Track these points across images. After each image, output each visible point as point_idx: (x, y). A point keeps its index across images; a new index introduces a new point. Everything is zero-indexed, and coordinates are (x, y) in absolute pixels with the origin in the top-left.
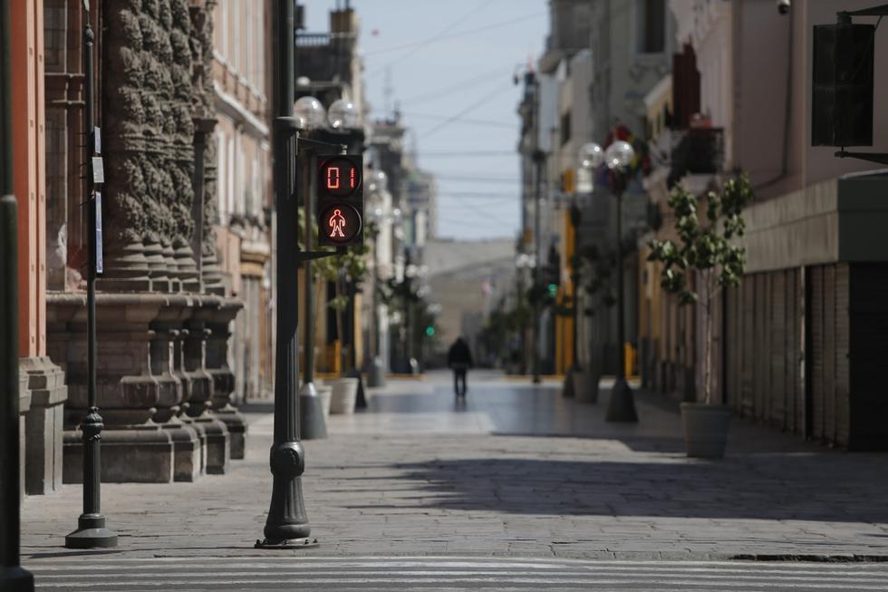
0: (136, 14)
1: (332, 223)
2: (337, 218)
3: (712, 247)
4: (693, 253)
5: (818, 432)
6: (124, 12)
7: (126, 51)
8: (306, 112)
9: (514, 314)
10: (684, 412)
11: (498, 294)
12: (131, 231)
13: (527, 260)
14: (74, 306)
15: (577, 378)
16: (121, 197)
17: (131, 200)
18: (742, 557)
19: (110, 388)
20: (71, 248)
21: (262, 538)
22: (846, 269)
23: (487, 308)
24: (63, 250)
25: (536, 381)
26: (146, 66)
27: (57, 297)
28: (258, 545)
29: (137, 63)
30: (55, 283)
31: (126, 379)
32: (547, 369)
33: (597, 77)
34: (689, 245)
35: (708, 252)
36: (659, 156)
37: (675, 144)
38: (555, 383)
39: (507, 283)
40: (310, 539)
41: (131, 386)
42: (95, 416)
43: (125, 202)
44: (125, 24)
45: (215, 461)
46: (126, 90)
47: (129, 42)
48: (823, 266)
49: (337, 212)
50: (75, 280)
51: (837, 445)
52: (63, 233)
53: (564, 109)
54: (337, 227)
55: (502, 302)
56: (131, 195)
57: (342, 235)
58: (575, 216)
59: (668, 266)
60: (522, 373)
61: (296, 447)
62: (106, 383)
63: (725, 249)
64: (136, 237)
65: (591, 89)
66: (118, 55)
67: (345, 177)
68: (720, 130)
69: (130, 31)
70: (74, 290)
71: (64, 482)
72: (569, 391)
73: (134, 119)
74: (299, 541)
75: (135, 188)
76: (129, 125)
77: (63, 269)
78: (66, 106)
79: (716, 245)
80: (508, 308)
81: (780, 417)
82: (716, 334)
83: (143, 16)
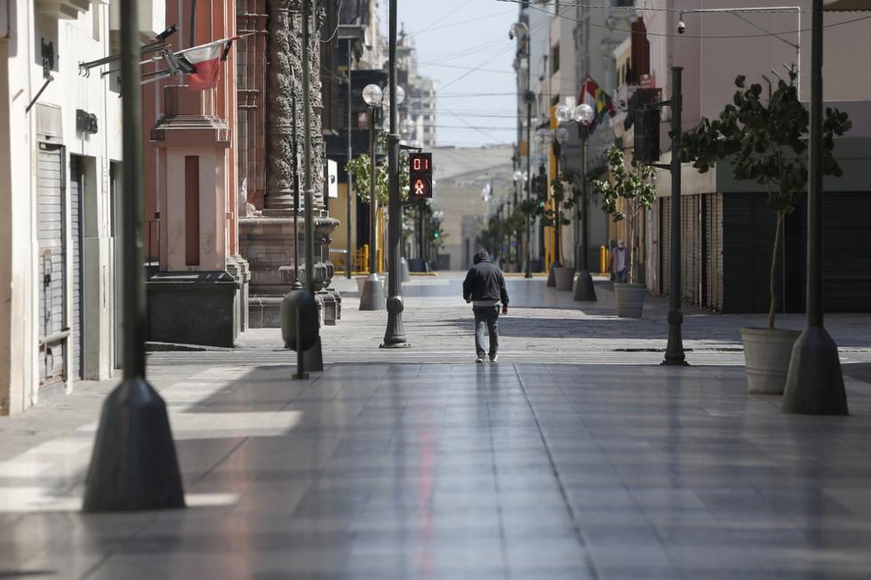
0: (287, 54)
1: (417, 187)
2: (419, 185)
3: (634, 185)
4: (622, 188)
5: (708, 303)
6: (279, 53)
7: (280, 76)
8: (371, 94)
9: (511, 220)
10: (616, 289)
11: (497, 201)
12: (284, 181)
13: (520, 175)
14: (253, 225)
15: (557, 271)
16: (277, 161)
17: (283, 163)
18: (619, 350)
19: (273, 272)
20: (249, 192)
21: (383, 343)
22: (721, 197)
23: (486, 214)
24: (245, 193)
25: (527, 276)
26: (292, 84)
27: (243, 220)
28: (381, 347)
29: (287, 83)
30: (242, 213)
31: (282, 268)
32: (539, 268)
33: (580, 25)
34: (620, 182)
35: (632, 188)
36: (619, 104)
37: (631, 94)
38: (543, 277)
39: (504, 193)
40: (407, 344)
41: (285, 272)
42: (298, 283)
43: (280, 165)
44: (280, 60)
45: (330, 317)
46: (281, 98)
47: (282, 71)
48: (711, 194)
49: (419, 181)
50: (252, 210)
51: (717, 310)
52: (245, 183)
53: (553, 43)
54: (419, 189)
55: (501, 208)
56: (284, 160)
57: (421, 192)
58: (557, 148)
59: (607, 197)
60: (519, 270)
61: (399, 298)
62: (270, 270)
63: (642, 186)
64: (287, 185)
65: (575, 32)
66: (276, 78)
67: (423, 164)
68: (660, 90)
69: (283, 64)
70: (253, 216)
71: (250, 327)
72: (551, 283)
73: (285, 116)
74: (401, 344)
75: (286, 156)
76: (282, 119)
77: (245, 204)
78: (247, 109)
79: (636, 183)
80: (505, 215)
81: (690, 295)
82: (655, 239)
83: (290, 55)
